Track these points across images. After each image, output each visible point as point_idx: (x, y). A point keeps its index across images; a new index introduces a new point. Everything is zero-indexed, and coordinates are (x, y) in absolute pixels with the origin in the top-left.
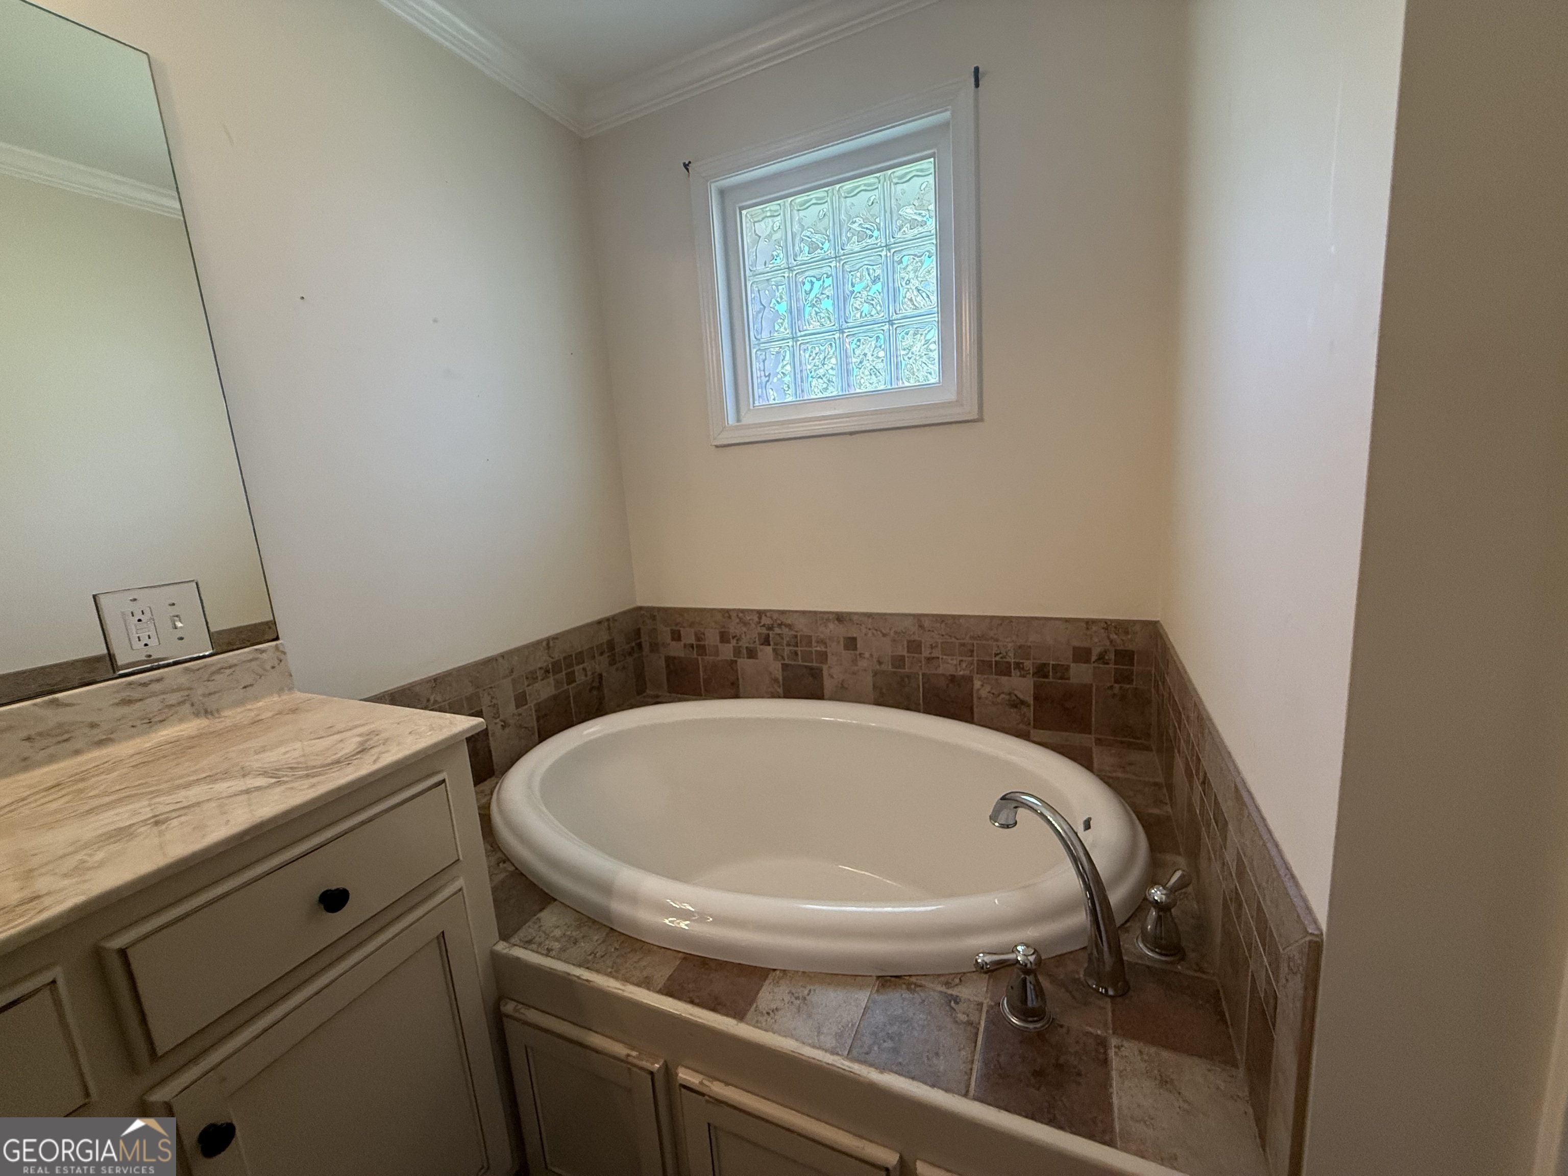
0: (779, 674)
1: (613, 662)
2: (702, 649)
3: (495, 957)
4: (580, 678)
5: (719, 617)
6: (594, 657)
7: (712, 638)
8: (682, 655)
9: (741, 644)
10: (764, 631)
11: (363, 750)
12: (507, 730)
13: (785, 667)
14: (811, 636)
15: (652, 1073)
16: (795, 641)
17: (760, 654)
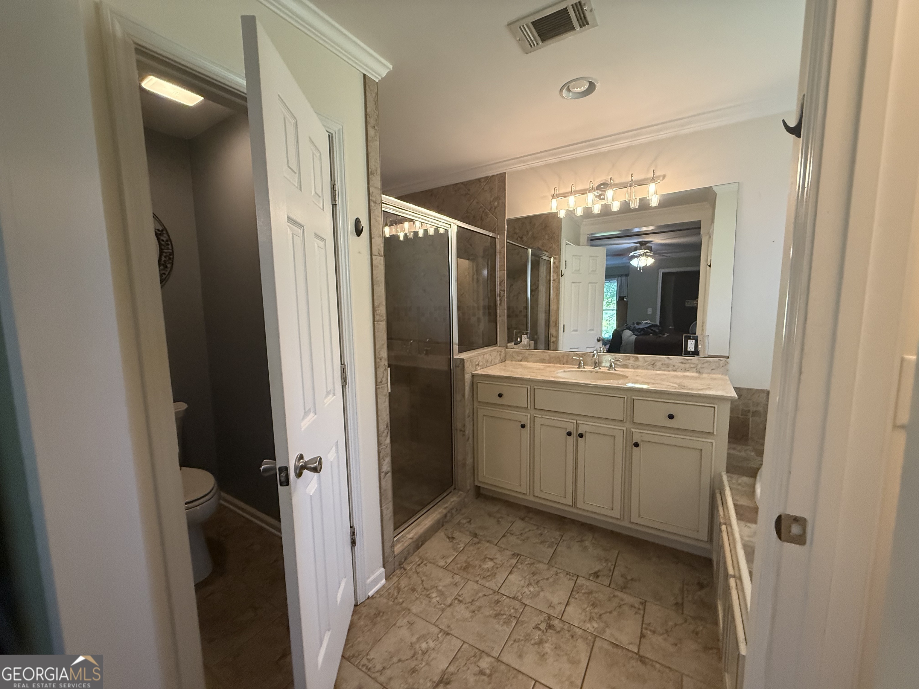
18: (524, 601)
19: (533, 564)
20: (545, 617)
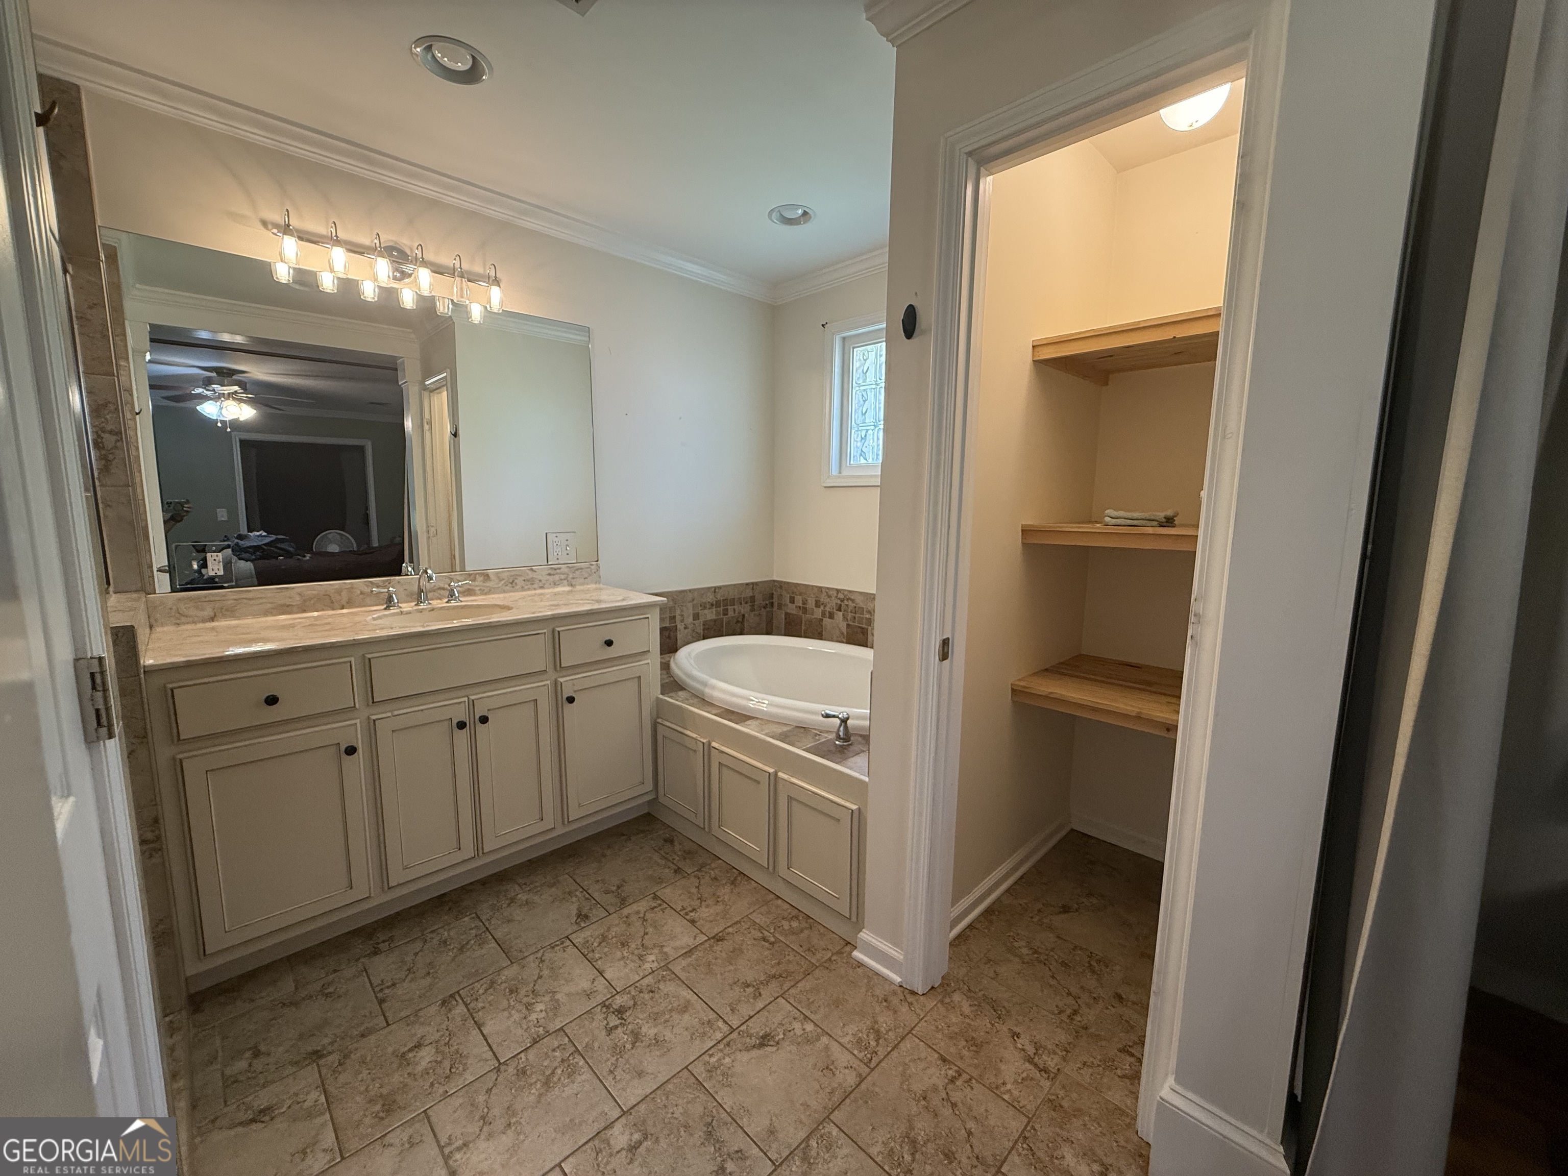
0: (844, 630)
1: (752, 610)
2: (805, 610)
3: (658, 699)
4: (731, 613)
5: (816, 590)
6: (741, 604)
7: (811, 603)
8: (794, 612)
9: (826, 609)
10: (839, 602)
11: (624, 600)
12: (686, 631)
13: (848, 625)
14: (863, 608)
15: (703, 743)
16: (856, 610)
17: (835, 616)
18: (553, 1027)
19: (493, 983)
20: (601, 1011)
